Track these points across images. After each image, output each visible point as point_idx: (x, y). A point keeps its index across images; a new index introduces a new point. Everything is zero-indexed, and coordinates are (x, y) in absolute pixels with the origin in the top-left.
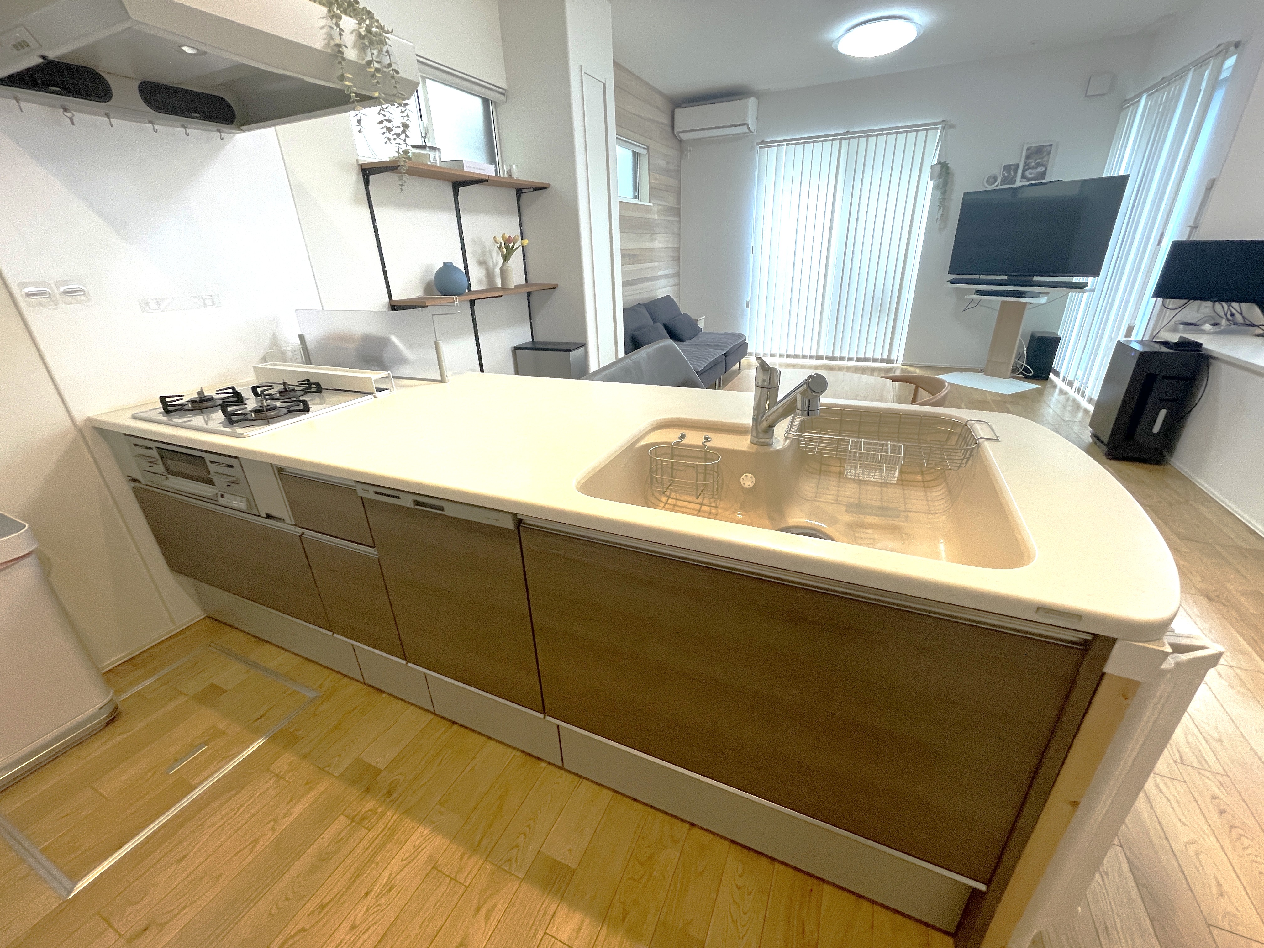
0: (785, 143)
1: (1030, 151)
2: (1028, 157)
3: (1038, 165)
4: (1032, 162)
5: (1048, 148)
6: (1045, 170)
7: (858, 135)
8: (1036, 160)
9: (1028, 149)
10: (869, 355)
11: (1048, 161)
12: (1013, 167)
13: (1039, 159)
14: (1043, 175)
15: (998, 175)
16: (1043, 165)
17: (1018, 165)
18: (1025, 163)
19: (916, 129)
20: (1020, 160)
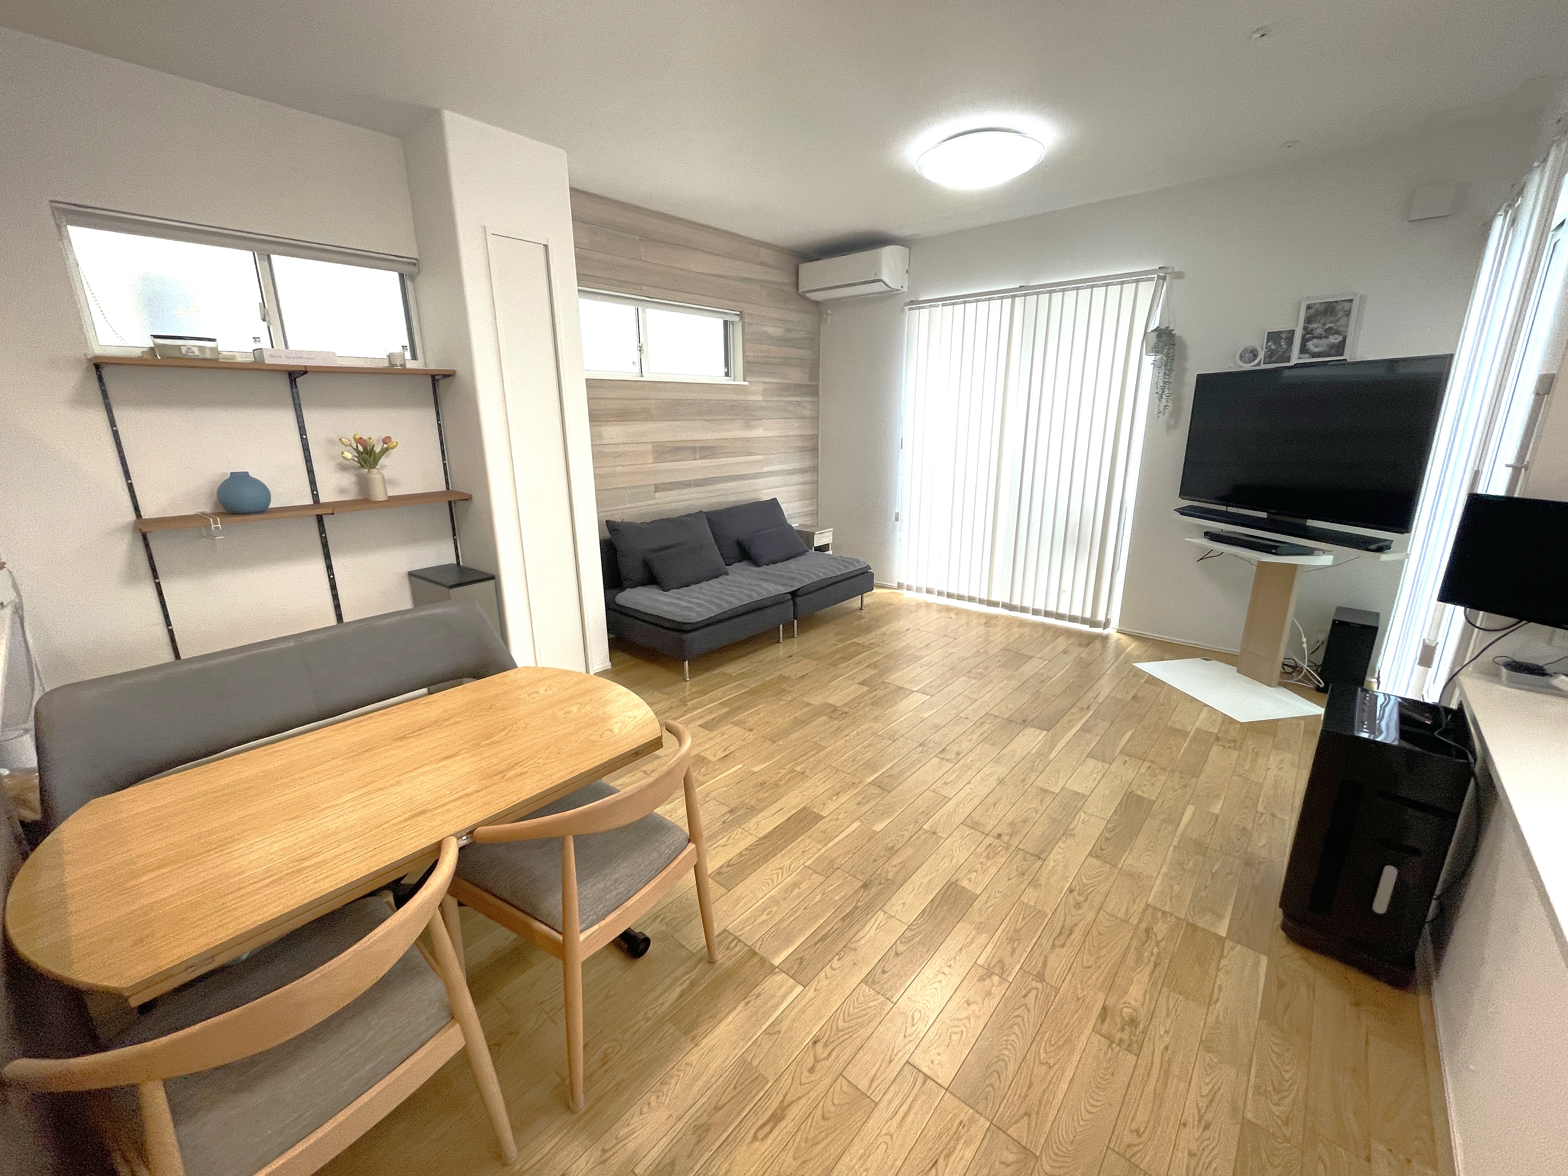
0: (941, 303)
1: (1312, 311)
2: (1309, 320)
3: (1330, 332)
4: (1317, 327)
5: (1347, 304)
6: (1344, 341)
7: (1037, 290)
8: (1324, 324)
9: (1309, 307)
10: (1064, 610)
11: (1347, 326)
12: (1284, 336)
13: (1331, 322)
14: (1340, 348)
15: (1260, 349)
16: (1337, 333)
17: (1292, 333)
18: (1305, 328)
19: (1121, 280)
20: (1297, 325)
